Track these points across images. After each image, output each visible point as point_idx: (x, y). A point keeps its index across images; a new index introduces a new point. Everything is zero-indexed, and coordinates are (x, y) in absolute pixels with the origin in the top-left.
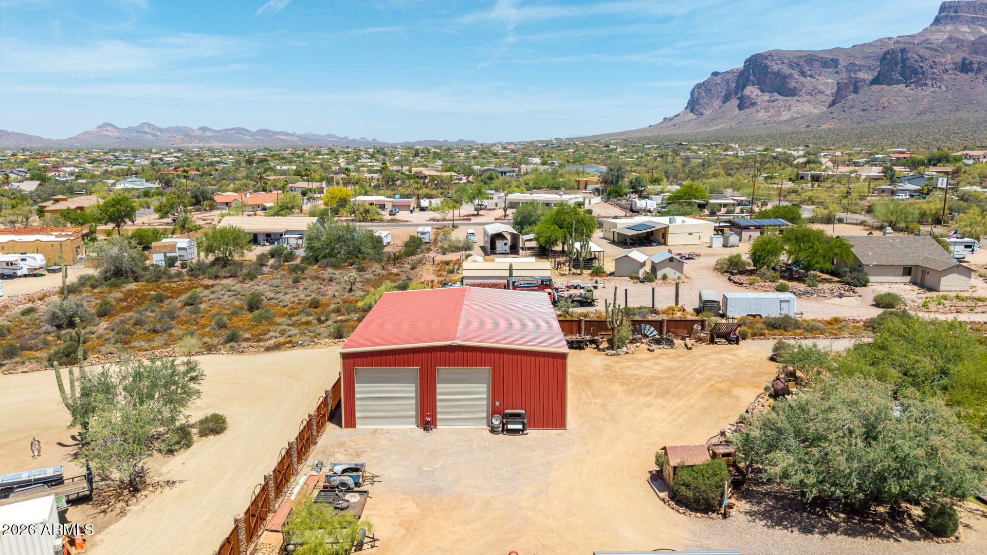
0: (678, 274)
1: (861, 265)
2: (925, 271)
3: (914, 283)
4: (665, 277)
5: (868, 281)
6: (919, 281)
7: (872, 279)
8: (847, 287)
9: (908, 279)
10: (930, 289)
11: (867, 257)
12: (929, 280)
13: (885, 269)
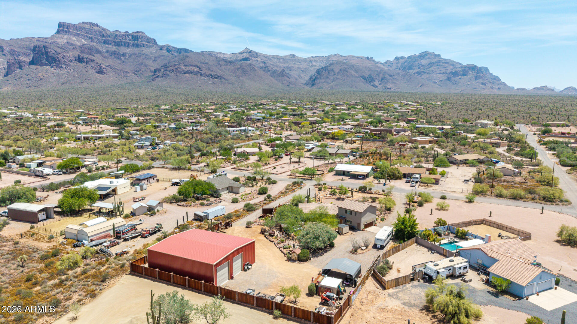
0: (162, 208)
1: (217, 190)
2: (232, 188)
3: (229, 192)
4: (158, 211)
5: (221, 195)
6: (231, 191)
7: (221, 193)
8: (218, 198)
9: (228, 191)
10: (237, 193)
11: (218, 186)
12: (235, 190)
13: (223, 190)
